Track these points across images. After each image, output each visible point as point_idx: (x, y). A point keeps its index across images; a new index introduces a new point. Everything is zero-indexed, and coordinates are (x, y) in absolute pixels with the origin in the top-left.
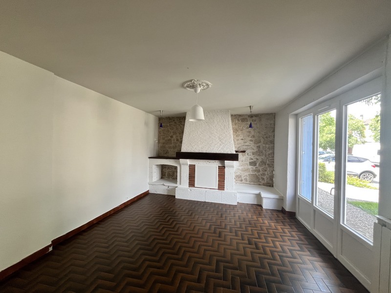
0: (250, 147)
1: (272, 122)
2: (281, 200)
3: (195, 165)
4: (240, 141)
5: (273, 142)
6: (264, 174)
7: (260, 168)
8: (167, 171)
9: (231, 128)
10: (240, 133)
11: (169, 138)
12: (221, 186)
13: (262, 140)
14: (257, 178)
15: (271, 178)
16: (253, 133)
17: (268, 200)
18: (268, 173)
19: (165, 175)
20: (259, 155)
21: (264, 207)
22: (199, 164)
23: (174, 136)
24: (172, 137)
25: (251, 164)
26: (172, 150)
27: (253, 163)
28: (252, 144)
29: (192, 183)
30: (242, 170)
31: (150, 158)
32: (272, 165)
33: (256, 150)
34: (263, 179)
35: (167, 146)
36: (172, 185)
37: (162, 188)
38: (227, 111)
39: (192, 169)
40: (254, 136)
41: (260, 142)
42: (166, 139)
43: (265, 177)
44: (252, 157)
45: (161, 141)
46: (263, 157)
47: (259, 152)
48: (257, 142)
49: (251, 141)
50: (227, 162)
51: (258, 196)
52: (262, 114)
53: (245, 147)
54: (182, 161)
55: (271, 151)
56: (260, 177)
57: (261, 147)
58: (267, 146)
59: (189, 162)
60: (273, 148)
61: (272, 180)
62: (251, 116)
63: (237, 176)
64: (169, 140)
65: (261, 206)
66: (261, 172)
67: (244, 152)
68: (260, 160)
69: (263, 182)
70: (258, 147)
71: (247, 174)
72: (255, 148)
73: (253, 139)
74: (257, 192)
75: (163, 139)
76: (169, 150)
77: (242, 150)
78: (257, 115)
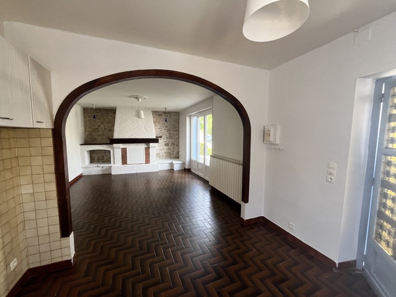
0: (164, 134)
1: (177, 118)
2: (184, 163)
3: (126, 148)
4: (158, 130)
5: (178, 130)
6: (174, 151)
7: (172, 148)
8: (96, 156)
9: (152, 121)
10: (157, 124)
11: (97, 127)
12: (147, 161)
13: (172, 129)
14: (169, 153)
15: (178, 153)
16: (166, 125)
17: (177, 164)
18: (176, 150)
19: (94, 160)
20: (171, 139)
21: (175, 169)
22: (129, 147)
23: (102, 126)
24: (99, 126)
25: (165, 145)
26: (100, 137)
27: (167, 145)
28: (166, 132)
29: (124, 161)
30: (160, 150)
31: (81, 145)
32: (178, 145)
33: (168, 135)
34: (173, 154)
35: (94, 134)
36: (106, 165)
37: (96, 169)
38: (150, 109)
39: (124, 151)
40: (167, 127)
41: (171, 130)
42: (93, 127)
43: (174, 153)
44: (166, 140)
45: (88, 129)
46: (173, 140)
47: (170, 137)
48: (169, 130)
49: (165, 129)
50: (151, 144)
51: (172, 164)
52: (172, 112)
53: (161, 134)
54: (115, 145)
55: (177, 136)
56: (171, 153)
57: (172, 134)
58: (175, 133)
59: (122, 146)
60: (178, 134)
61: (178, 154)
62: (165, 113)
63: (157, 154)
64: (97, 129)
65: (173, 170)
66: (172, 150)
67: (161, 137)
68: (171, 142)
69: (173, 156)
70: (170, 134)
71: (163, 152)
72: (168, 134)
73: (167, 129)
74: (170, 161)
75: (90, 128)
76: (97, 137)
77: (159, 136)
78: (168, 113)
